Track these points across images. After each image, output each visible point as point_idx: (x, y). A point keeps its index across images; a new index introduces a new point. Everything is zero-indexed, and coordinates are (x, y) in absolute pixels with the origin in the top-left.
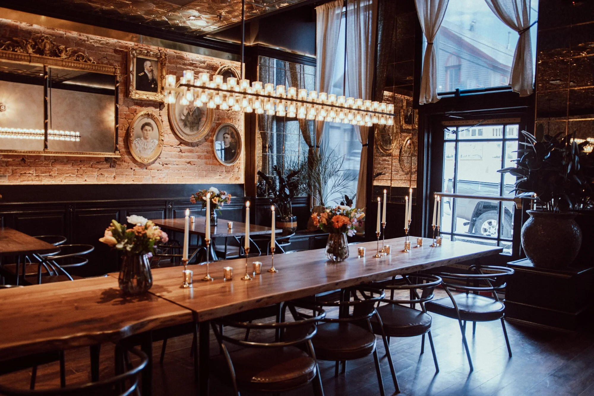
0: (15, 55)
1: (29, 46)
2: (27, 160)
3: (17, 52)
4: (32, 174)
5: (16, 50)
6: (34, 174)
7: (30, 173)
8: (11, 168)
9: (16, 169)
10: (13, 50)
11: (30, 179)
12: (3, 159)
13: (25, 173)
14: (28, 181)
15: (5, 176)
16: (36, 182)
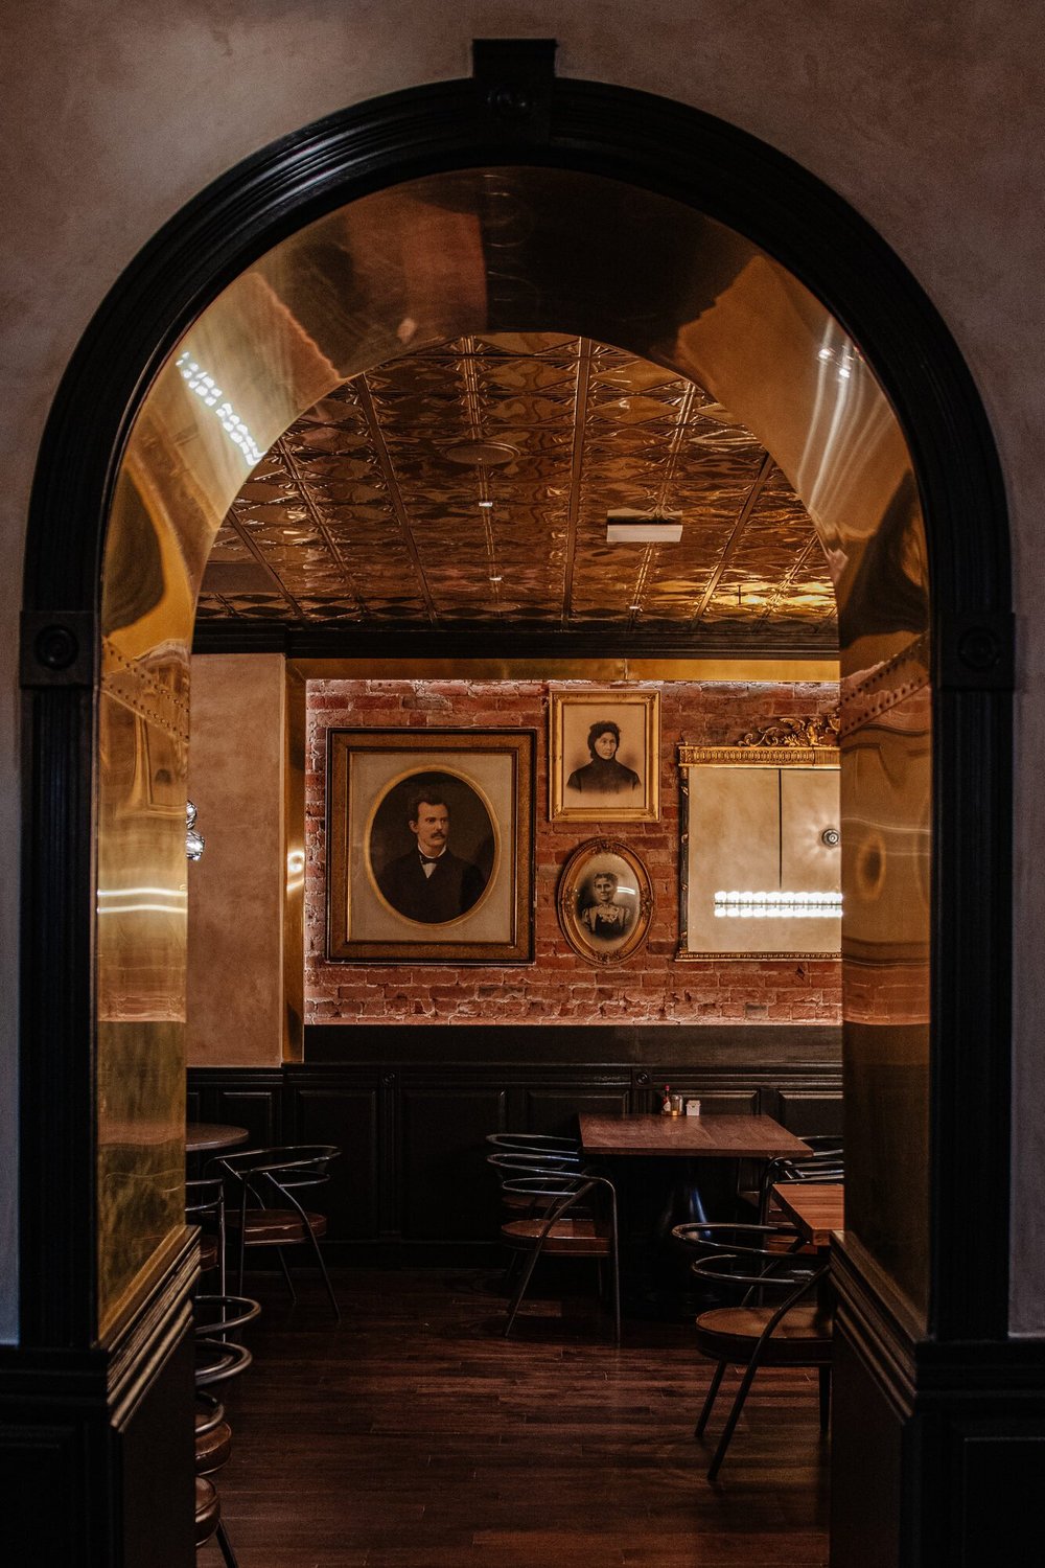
0: (785, 753)
1: (811, 729)
2: (806, 972)
3: (787, 745)
4: (817, 1003)
5: (786, 742)
6: (821, 1004)
7: (812, 1001)
8: (775, 989)
9: (784, 993)
10: (782, 744)
11: (812, 1013)
12: (760, 972)
13: (803, 1001)
14: (809, 1017)
15: (764, 1008)
16: (825, 1020)
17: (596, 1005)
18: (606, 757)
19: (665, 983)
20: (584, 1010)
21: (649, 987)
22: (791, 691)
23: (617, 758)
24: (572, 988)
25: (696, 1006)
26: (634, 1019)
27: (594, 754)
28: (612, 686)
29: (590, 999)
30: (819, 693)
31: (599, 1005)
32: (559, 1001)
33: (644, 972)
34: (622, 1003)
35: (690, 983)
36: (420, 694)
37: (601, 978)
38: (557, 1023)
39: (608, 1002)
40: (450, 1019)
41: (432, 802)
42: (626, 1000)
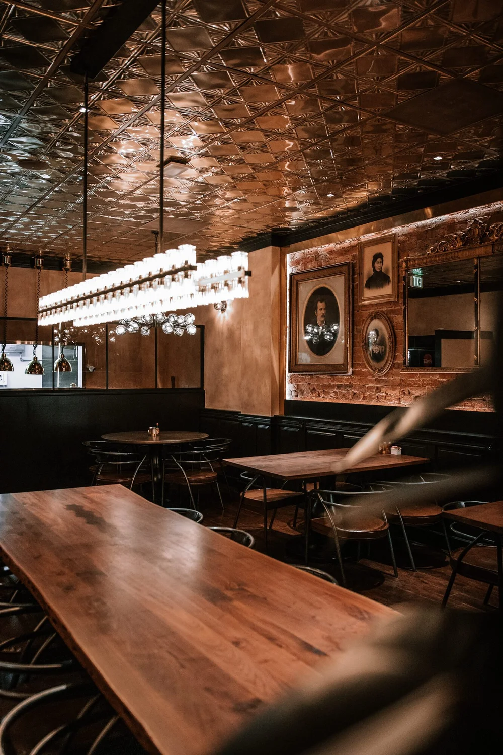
17: (375, 395)
18: (378, 271)
19: (400, 385)
20: (371, 398)
21: (394, 386)
22: (454, 219)
23: (383, 271)
24: (367, 386)
25: (413, 396)
26: (389, 403)
27: (374, 270)
28: (382, 234)
29: (373, 392)
30: (468, 217)
31: (377, 395)
32: (362, 392)
33: (392, 378)
34: (384, 394)
35: (410, 385)
36: (320, 253)
37: (377, 381)
38: (362, 403)
39: (379, 393)
40: (328, 400)
41: (321, 302)
42: (386, 393)
